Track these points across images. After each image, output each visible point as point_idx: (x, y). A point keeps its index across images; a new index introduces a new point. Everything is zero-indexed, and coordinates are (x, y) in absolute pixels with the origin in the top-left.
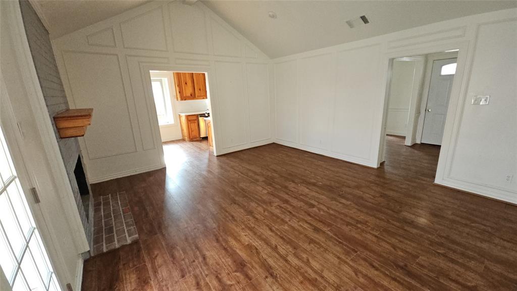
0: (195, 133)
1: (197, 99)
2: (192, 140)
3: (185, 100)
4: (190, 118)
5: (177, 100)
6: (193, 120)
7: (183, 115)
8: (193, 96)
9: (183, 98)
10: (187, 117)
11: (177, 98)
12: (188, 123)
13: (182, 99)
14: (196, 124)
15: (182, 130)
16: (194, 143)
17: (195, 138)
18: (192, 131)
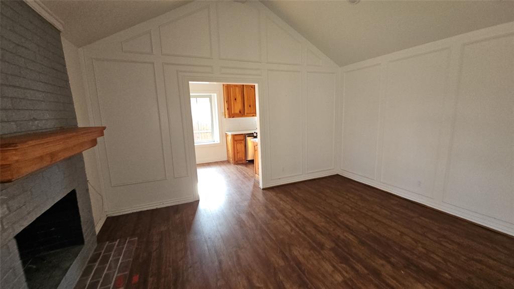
0: (241, 155)
1: (247, 116)
2: (237, 162)
3: (233, 117)
4: (237, 138)
5: (225, 117)
6: (240, 139)
7: (230, 134)
8: (242, 114)
9: (232, 115)
10: (234, 136)
11: (225, 115)
12: (234, 143)
13: (230, 117)
14: (243, 145)
15: (228, 151)
16: (240, 167)
17: (241, 161)
18: (237, 153)
